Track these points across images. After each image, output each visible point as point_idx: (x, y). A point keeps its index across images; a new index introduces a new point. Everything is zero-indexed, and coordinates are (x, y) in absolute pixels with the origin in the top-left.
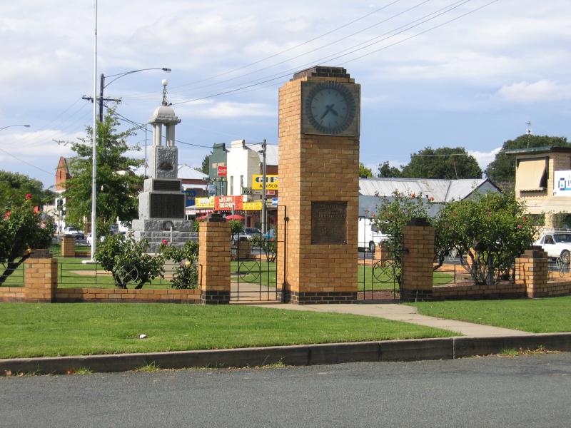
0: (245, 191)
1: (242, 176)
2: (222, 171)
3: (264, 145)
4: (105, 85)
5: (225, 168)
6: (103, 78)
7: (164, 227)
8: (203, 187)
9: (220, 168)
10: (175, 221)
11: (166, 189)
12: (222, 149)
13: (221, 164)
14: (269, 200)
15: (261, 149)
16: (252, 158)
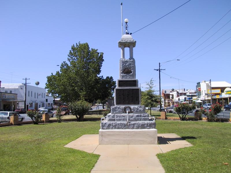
0: (206, 94)
1: (205, 91)
2: (199, 90)
3: (210, 81)
4: (160, 65)
5: (200, 89)
6: (160, 64)
7: (124, 111)
8: (195, 94)
9: (199, 89)
10: (132, 107)
11: (127, 86)
12: (199, 84)
13: (199, 88)
14: (213, 97)
15: (210, 82)
16: (207, 85)
